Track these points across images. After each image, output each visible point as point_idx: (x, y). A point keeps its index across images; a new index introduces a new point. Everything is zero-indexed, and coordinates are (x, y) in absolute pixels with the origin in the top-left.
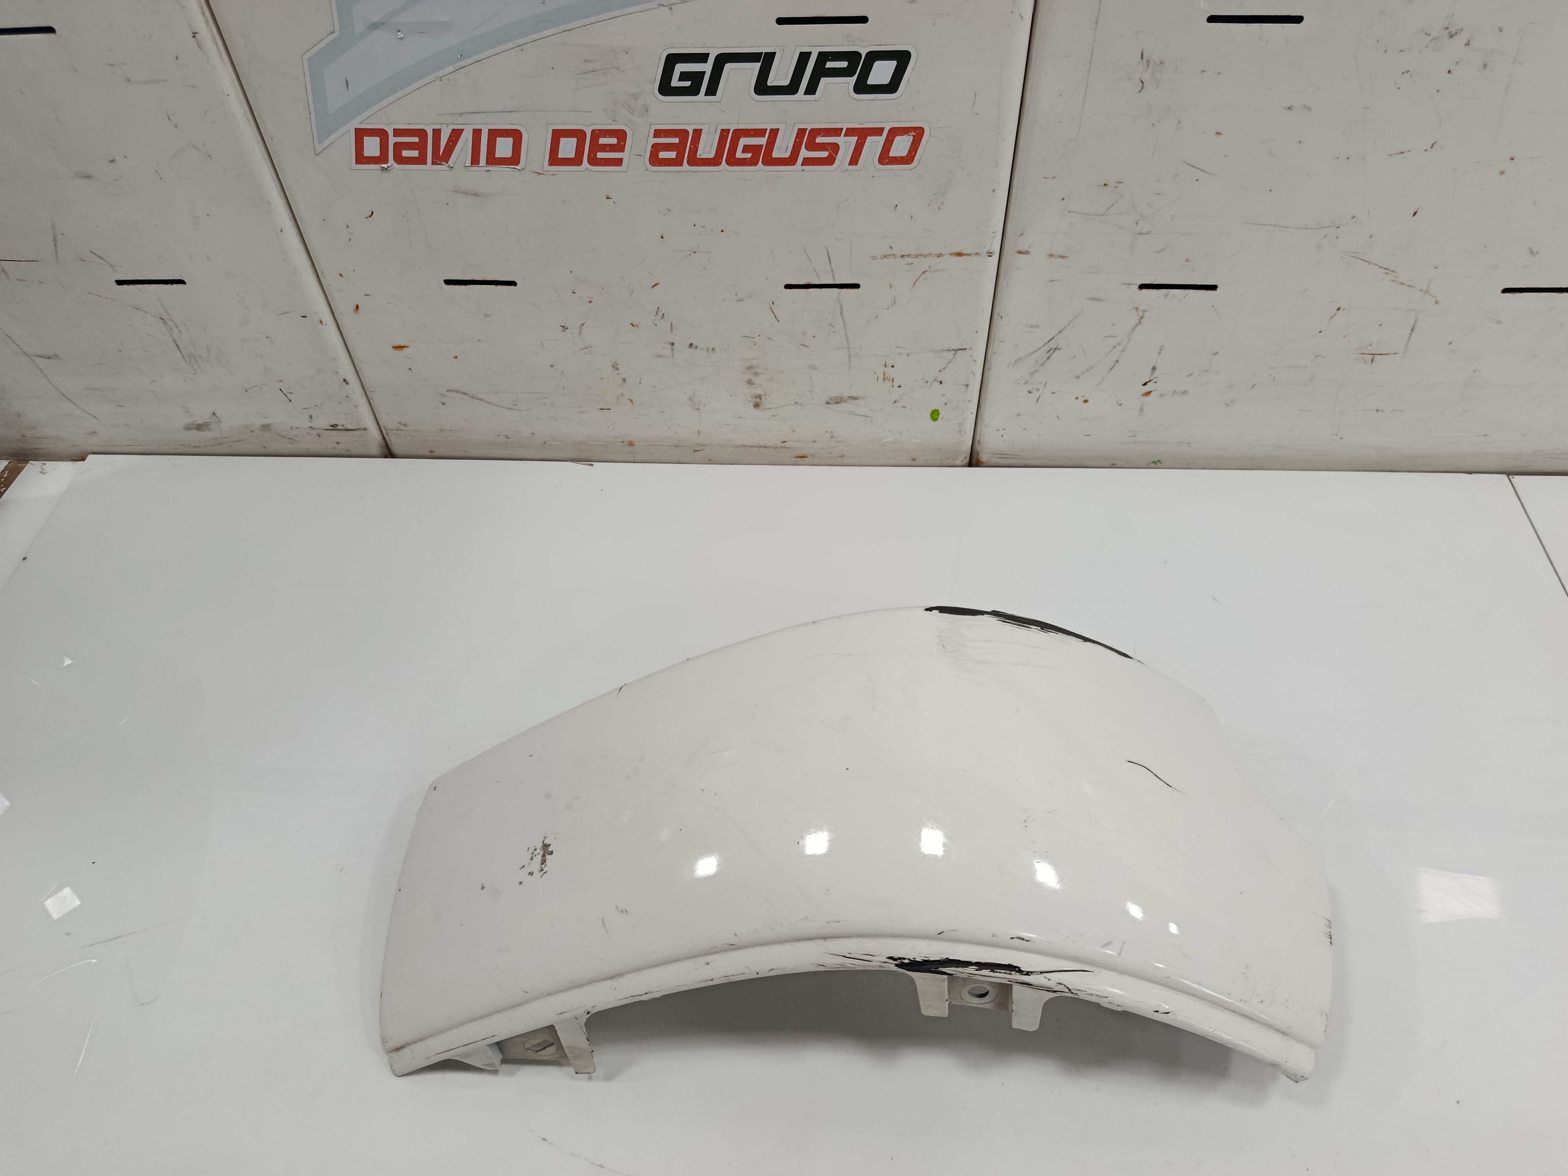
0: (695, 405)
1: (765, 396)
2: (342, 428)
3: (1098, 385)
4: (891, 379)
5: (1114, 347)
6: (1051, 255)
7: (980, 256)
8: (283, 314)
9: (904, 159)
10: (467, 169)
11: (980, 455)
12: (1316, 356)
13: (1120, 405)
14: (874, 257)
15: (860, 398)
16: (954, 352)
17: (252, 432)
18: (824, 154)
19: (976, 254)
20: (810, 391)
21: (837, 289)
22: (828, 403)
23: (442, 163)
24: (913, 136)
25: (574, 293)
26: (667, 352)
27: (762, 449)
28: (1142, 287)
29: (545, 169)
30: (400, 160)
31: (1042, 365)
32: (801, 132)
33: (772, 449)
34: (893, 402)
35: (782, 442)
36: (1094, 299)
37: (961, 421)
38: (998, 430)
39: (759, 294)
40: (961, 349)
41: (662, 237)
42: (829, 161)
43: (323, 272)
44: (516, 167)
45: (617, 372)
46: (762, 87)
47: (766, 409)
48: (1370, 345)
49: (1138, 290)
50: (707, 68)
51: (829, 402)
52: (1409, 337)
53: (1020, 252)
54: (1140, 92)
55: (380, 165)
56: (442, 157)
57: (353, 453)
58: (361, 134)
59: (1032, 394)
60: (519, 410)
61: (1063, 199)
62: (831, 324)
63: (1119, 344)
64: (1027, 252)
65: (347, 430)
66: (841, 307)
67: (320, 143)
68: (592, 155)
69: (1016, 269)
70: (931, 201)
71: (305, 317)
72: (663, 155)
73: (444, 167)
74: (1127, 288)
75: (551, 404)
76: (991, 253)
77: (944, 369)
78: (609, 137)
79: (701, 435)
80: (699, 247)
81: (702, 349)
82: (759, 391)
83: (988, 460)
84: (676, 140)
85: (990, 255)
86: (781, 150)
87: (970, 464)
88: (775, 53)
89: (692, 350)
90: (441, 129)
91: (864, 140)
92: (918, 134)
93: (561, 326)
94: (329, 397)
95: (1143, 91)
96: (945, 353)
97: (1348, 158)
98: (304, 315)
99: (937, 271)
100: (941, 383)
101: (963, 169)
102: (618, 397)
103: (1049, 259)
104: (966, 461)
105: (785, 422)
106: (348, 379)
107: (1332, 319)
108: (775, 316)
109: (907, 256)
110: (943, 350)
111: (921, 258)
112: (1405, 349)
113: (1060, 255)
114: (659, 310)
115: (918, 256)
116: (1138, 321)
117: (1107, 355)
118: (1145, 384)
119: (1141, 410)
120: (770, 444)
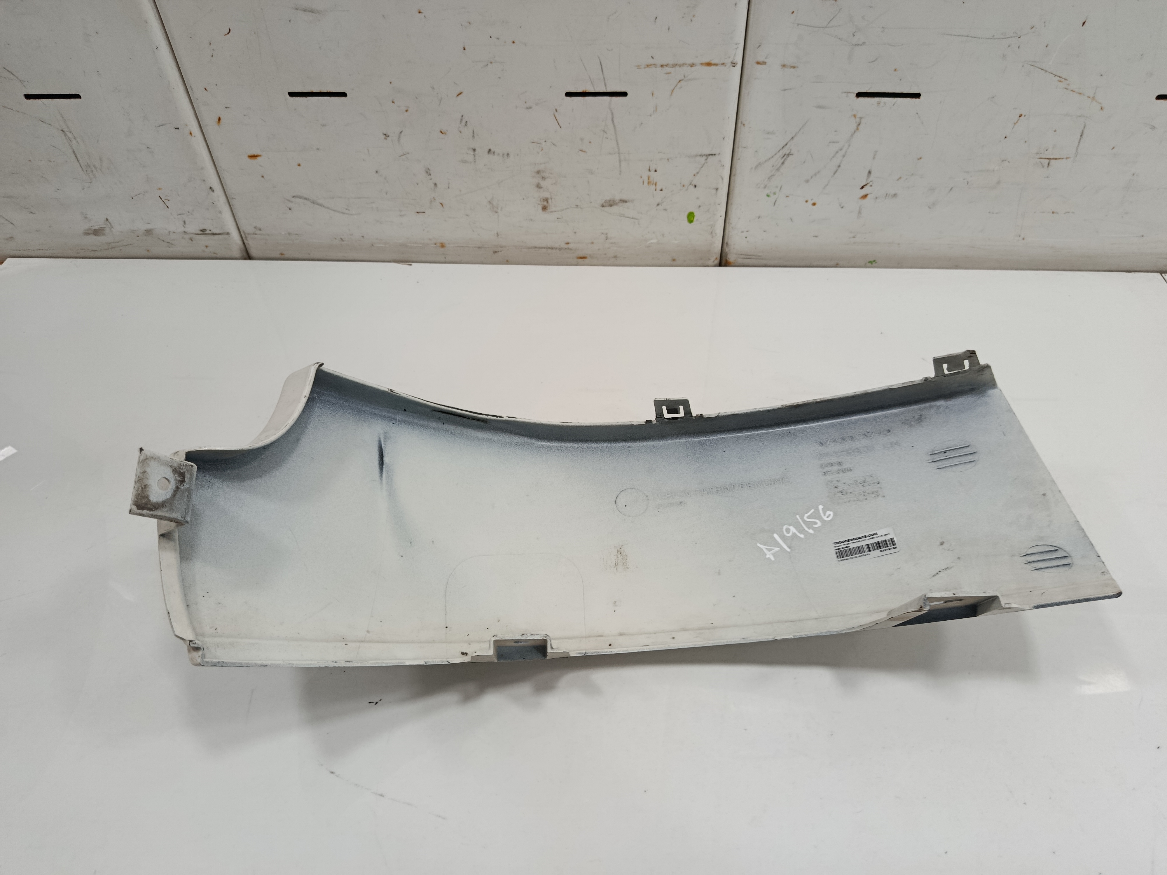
0: (494, 208)
2: (210, 232)
3: (825, 188)
4: (655, 183)
5: (837, 152)
6: (784, 66)
7: (726, 66)
8: (160, 126)
11: (728, 257)
12: (1003, 161)
13: (842, 208)
14: (639, 66)
15: (629, 201)
16: (705, 158)
17: (138, 236)
19: (722, 64)
20: (588, 195)
21: (609, 98)
22: (603, 206)
25: (394, 102)
26: (470, 158)
27: (550, 251)
28: (859, 95)
31: (778, 170)
33: (557, 250)
34: (656, 205)
35: (566, 244)
36: (820, 107)
37: (712, 223)
38: (742, 232)
39: (545, 102)
40: (711, 155)
41: (464, 49)
43: (191, 87)
45: (429, 177)
47: (552, 212)
48: (1047, 150)
49: (856, 98)
51: (604, 204)
52: (1079, 143)
53: (758, 63)
57: (219, 255)
59: (770, 198)
60: (351, 215)
61: (793, 12)
62: (604, 131)
63: (841, 150)
64: (764, 63)
65: (214, 234)
66: (612, 114)
69: (755, 79)
70: (685, 14)
71: (178, 129)
74: (847, 96)
75: (377, 208)
76: (734, 64)
77: (698, 173)
79: (499, 237)
80: (495, 57)
81: (499, 154)
82: (546, 195)
83: (736, 260)
85: (734, 65)
87: (720, 265)
89: (491, 156)
93: (383, 134)
94: (199, 204)
96: (698, 158)
98: (177, 127)
99: (690, 80)
100: (695, 186)
102: (431, 201)
103: (782, 69)
104: (717, 262)
105: (568, 224)
106: (213, 187)
107: (1015, 125)
108: (558, 123)
109: (666, 65)
110: (696, 156)
111: (677, 68)
112: (1075, 154)
113: (791, 65)
114: (463, 118)
115: (674, 65)
116: (855, 128)
117: (831, 160)
118: (862, 188)
119: (859, 212)
120: (556, 245)
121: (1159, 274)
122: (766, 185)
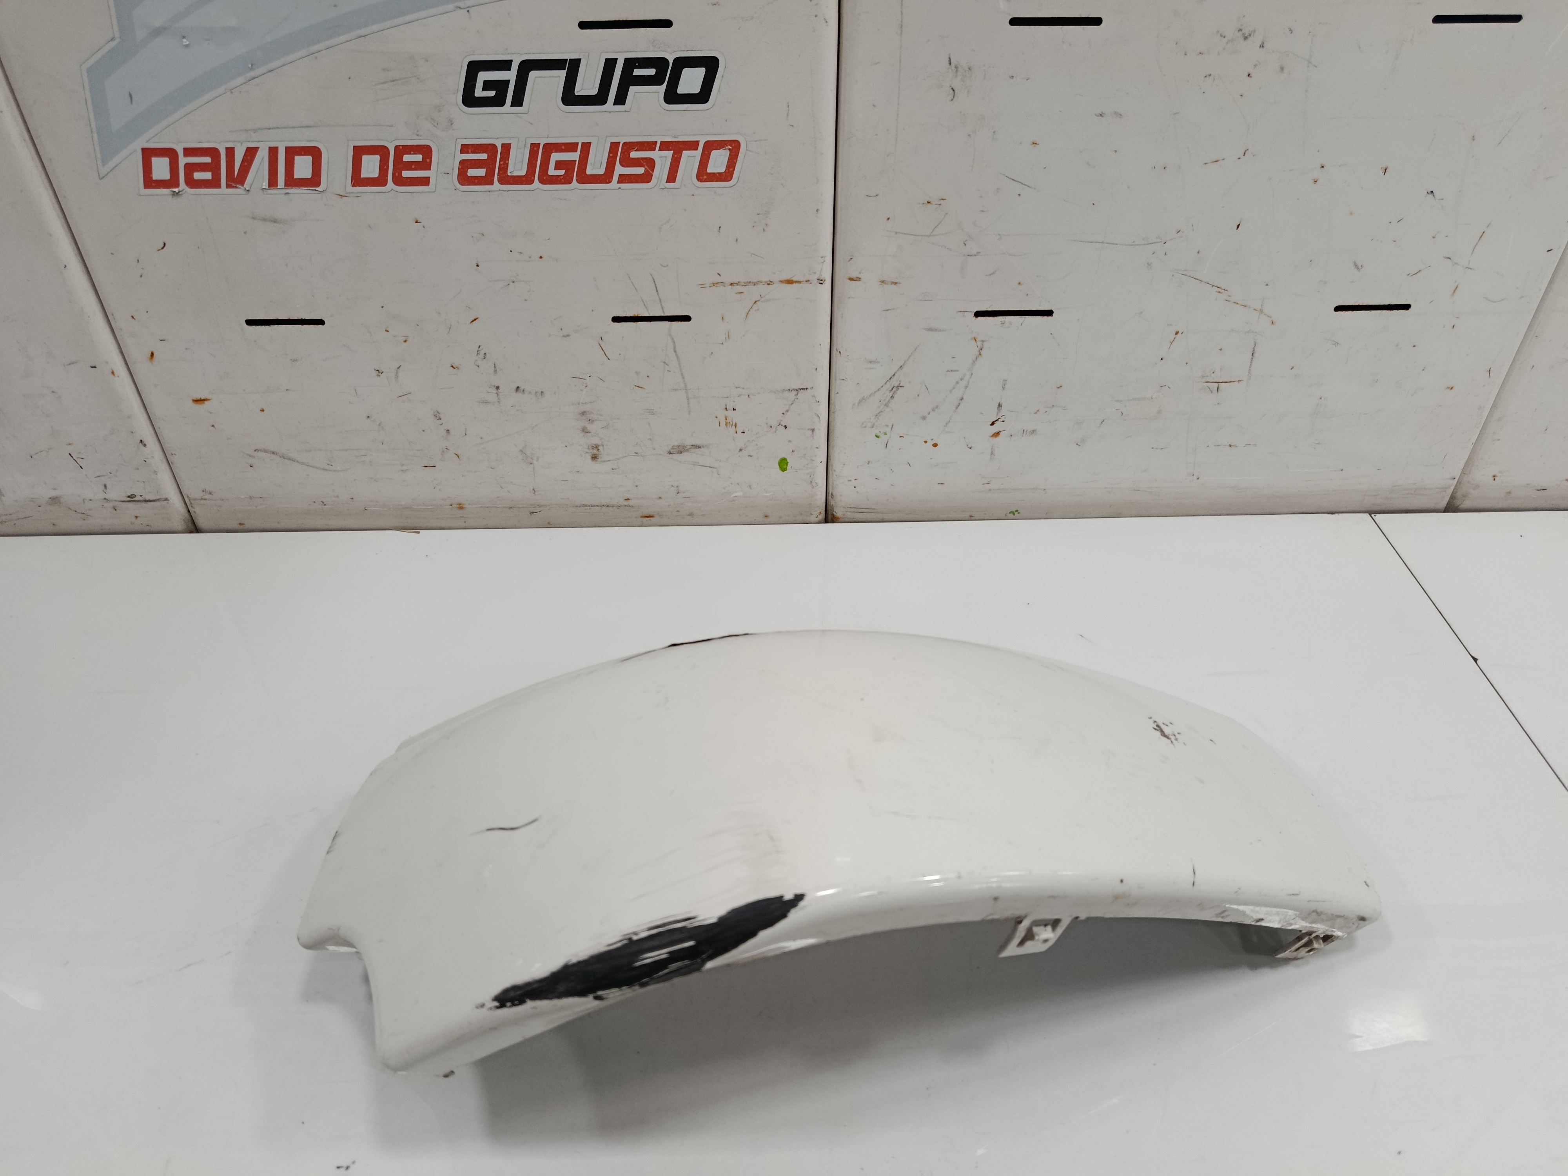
0: (527, 458)
1: (603, 445)
2: (141, 498)
3: (946, 425)
4: (734, 424)
5: (957, 383)
6: (883, 282)
7: (811, 283)
8: (70, 364)
9: (723, 175)
10: (265, 193)
11: (834, 510)
13: (970, 448)
14: (703, 285)
15: (703, 447)
16: (794, 393)
17: (40, 506)
18: (640, 170)
19: (806, 281)
20: (650, 439)
21: (667, 322)
22: (670, 454)
23: (238, 186)
24: (729, 149)
25: (388, 331)
26: (492, 397)
27: (603, 510)
28: (978, 314)
29: (348, 191)
30: (193, 183)
31: (886, 405)
32: (614, 146)
33: (615, 508)
34: (738, 450)
35: (626, 500)
36: (931, 330)
37: (811, 470)
38: (850, 481)
39: (586, 328)
40: (802, 389)
41: (478, 266)
42: (646, 178)
43: (113, 315)
44: (317, 189)
45: (439, 422)
46: (570, 98)
47: (605, 461)
48: (1213, 373)
49: (974, 318)
50: (511, 76)
51: (672, 451)
52: (1251, 363)
53: (851, 279)
54: (952, 100)
55: (171, 189)
56: (237, 179)
57: (153, 529)
58: (148, 154)
59: (880, 439)
60: (335, 471)
61: (888, 219)
62: (665, 362)
63: (962, 379)
64: (858, 279)
65: (146, 501)
66: (674, 342)
67: (104, 165)
68: (397, 174)
69: (849, 298)
70: (755, 222)
71: (95, 367)
72: (472, 172)
73: (239, 190)
74: (963, 316)
75: (370, 462)
76: (822, 280)
77: (787, 411)
78: (414, 154)
79: (536, 493)
80: (518, 275)
81: (530, 393)
82: (595, 441)
83: (844, 515)
84: (484, 156)
85: (821, 282)
86: (596, 165)
87: (826, 521)
88: (580, 60)
89: (519, 395)
90: (234, 148)
91: (680, 154)
92: (734, 147)
93: (375, 370)
94: (125, 462)
95: (955, 99)
96: (786, 394)
97: (1165, 168)
98: (94, 365)
99: (768, 300)
100: (786, 427)
101: (784, 187)
102: (443, 452)
103: (881, 286)
104: (822, 517)
105: (626, 476)
106: (145, 441)
107: (1172, 343)
108: (605, 353)
109: (736, 283)
110: (784, 390)
111: (751, 287)
112: (1248, 375)
113: (892, 281)
114: (481, 348)
115: (746, 284)
116: (977, 353)
117: (951, 392)
118: (993, 424)
119: (992, 453)
120: (613, 502)
121: (1368, 514)
122: (874, 424)
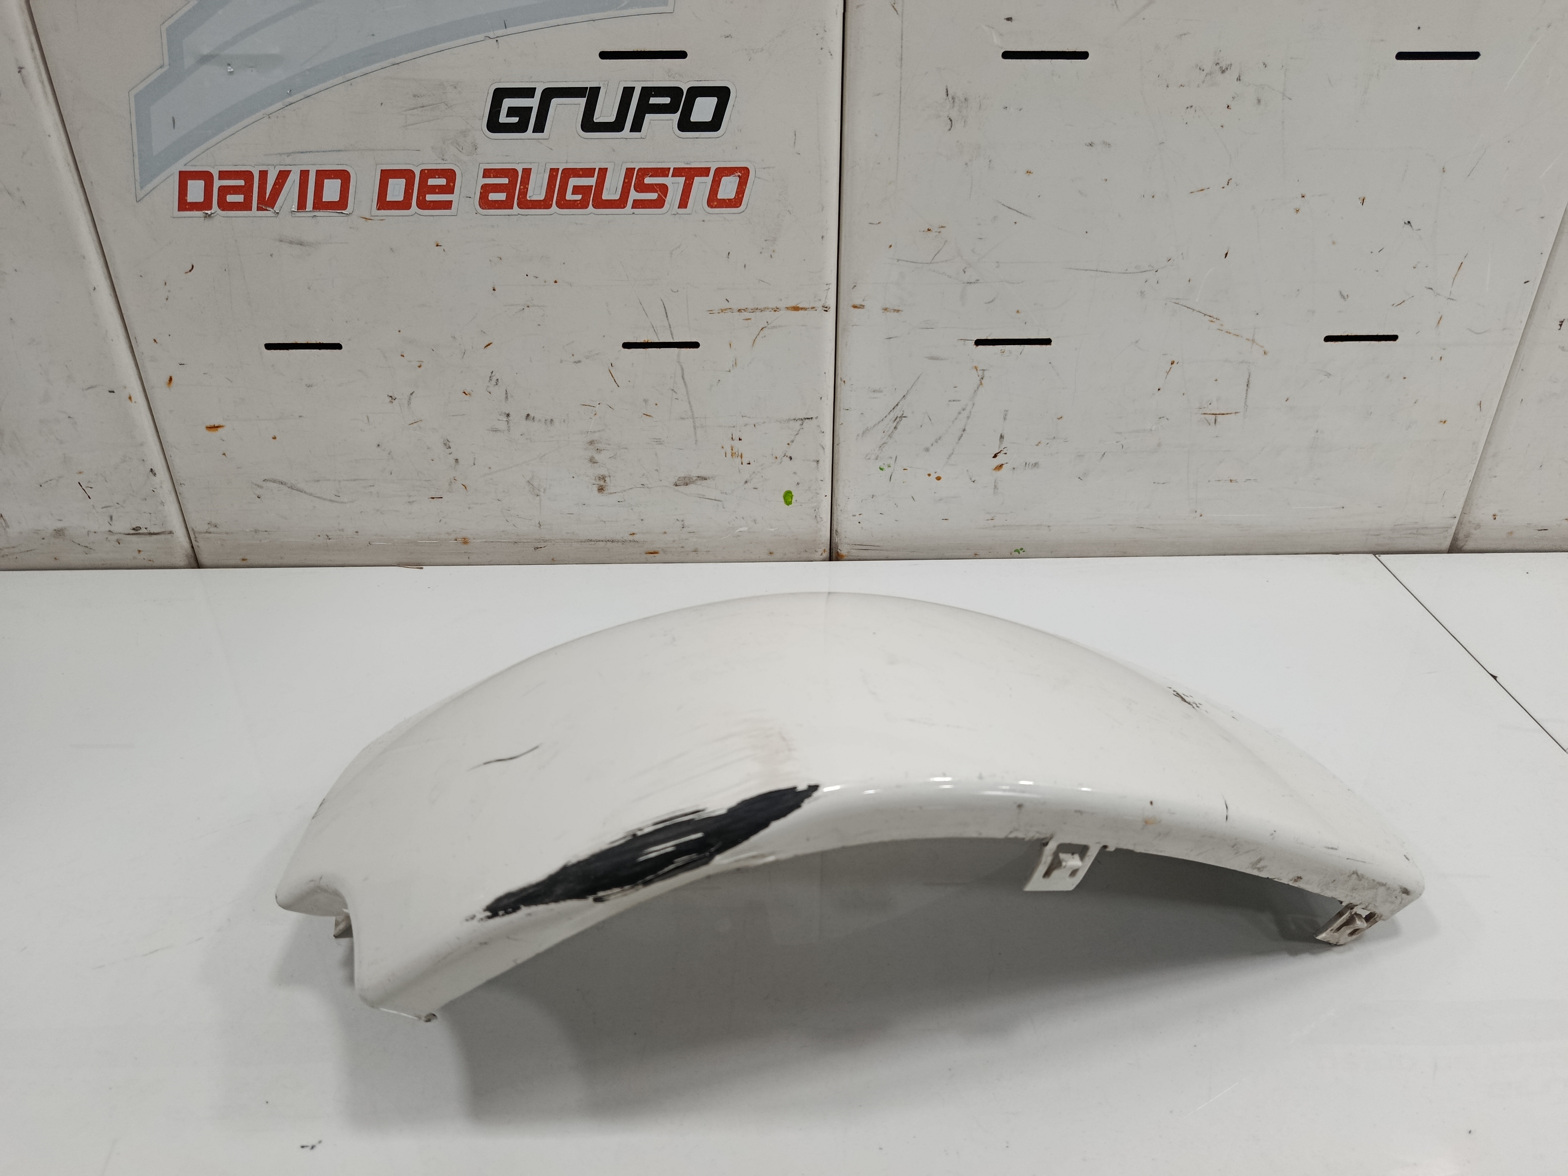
0: (534, 489)
1: (610, 476)
2: (146, 531)
3: (949, 457)
4: (740, 454)
5: (960, 413)
6: (886, 309)
7: (816, 310)
8: (88, 388)
9: (733, 202)
10: (293, 216)
11: (839, 548)
12: (1160, 418)
13: (973, 482)
14: (711, 311)
15: (709, 478)
16: (800, 422)
17: (43, 539)
18: (653, 196)
19: (812, 308)
20: (657, 470)
21: (676, 349)
22: (676, 485)
23: (268, 209)
24: (739, 176)
25: (403, 356)
26: (502, 425)
27: (608, 546)
28: (979, 342)
29: (373, 214)
30: (224, 206)
31: (890, 436)
32: (629, 172)
33: (620, 543)
34: (744, 482)
35: (631, 534)
36: (932, 358)
37: (815, 504)
38: (854, 516)
39: (597, 354)
40: (807, 418)
41: (494, 290)
42: (659, 204)
43: (136, 338)
44: (343, 212)
45: (448, 451)
46: (589, 124)
47: (611, 493)
48: (1210, 404)
49: (975, 346)
50: (533, 103)
51: (678, 483)
52: (1247, 394)
53: (855, 307)
54: (950, 130)
55: (204, 211)
56: (268, 202)
57: (155, 563)
58: (185, 177)
59: (884, 471)
60: (342, 503)
61: (891, 246)
62: (673, 390)
63: (963, 410)
64: (862, 307)
65: (151, 534)
66: (682, 369)
67: (142, 188)
68: (421, 198)
69: (853, 326)
70: (763, 249)
71: (114, 392)
72: (493, 197)
73: (269, 213)
74: (964, 344)
75: (378, 493)
76: (826, 307)
77: (792, 441)
78: (439, 178)
79: (542, 527)
80: (533, 300)
81: (540, 420)
82: (602, 471)
83: (848, 552)
84: (505, 181)
85: (826, 309)
86: (611, 191)
87: (831, 559)
88: (599, 88)
89: (529, 423)
90: (267, 171)
91: (692, 181)
92: (743, 174)
93: (388, 396)
94: (133, 492)
95: (952, 129)
96: (792, 423)
97: (1153, 197)
98: (112, 390)
99: (775, 327)
100: (791, 458)
101: (790, 213)
102: (451, 482)
103: (884, 313)
104: (826, 555)
105: (632, 509)
106: (156, 470)
107: (1168, 373)
108: (614, 380)
109: (744, 310)
110: (789, 420)
111: (758, 313)
112: (1244, 407)
113: (895, 308)
114: (493, 374)
115: (754, 310)
116: (979, 382)
117: (953, 422)
118: (995, 456)
119: (995, 487)
120: (618, 537)
121: (1372, 554)
122: (878, 456)
